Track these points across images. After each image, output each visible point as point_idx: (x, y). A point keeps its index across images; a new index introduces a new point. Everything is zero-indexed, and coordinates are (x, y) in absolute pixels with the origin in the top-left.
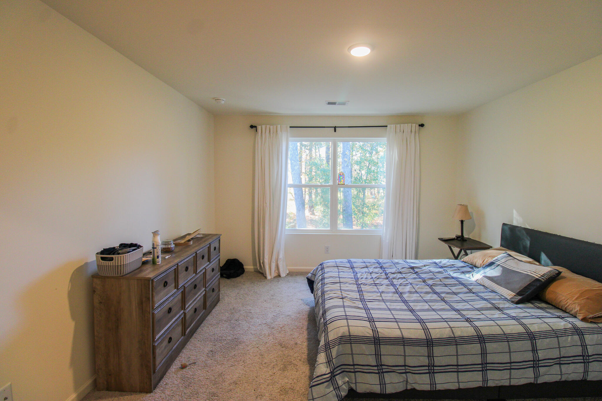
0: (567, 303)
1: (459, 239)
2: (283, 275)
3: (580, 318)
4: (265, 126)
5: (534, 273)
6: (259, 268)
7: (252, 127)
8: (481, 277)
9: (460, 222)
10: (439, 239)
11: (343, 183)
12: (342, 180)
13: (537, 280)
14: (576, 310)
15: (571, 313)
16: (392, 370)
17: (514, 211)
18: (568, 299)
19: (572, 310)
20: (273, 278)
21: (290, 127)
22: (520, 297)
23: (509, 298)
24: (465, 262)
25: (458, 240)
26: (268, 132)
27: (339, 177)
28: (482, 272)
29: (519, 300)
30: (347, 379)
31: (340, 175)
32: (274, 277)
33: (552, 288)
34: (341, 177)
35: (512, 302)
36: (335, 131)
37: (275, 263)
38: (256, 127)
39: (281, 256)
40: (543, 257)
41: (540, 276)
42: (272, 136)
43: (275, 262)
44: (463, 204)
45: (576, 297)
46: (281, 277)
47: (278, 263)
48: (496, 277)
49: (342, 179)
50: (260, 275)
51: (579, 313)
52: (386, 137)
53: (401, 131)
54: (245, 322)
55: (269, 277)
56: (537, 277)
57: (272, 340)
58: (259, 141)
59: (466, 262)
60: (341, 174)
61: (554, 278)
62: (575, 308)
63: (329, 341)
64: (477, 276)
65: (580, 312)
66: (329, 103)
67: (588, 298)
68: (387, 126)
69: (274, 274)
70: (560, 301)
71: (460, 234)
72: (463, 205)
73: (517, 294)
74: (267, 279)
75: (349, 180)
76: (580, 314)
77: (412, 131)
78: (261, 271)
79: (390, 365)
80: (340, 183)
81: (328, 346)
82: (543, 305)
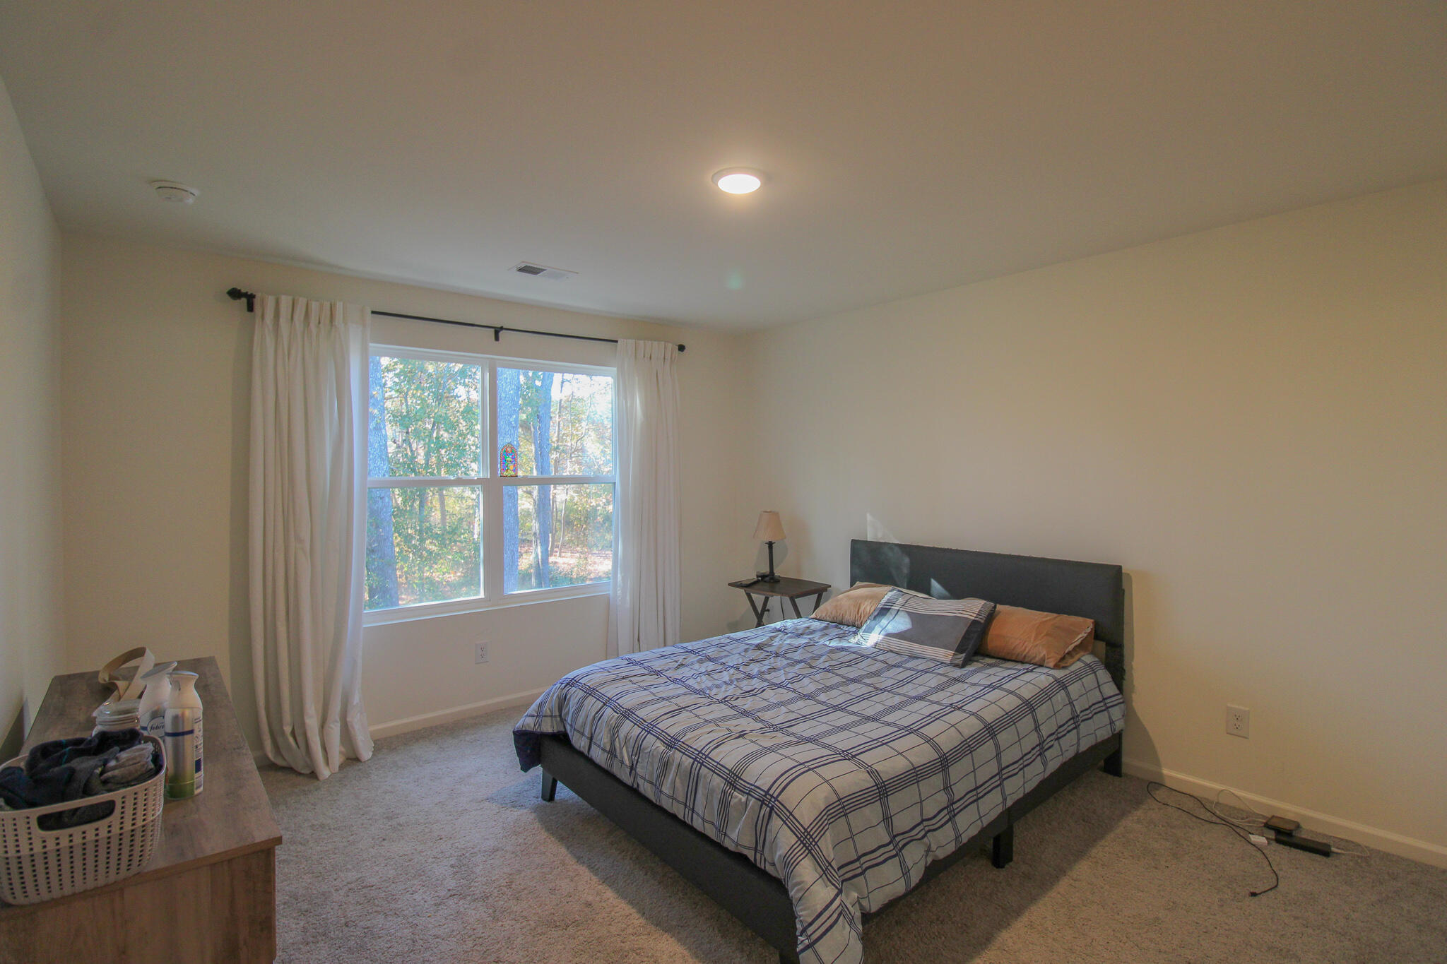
0: (1026, 647)
1: (767, 579)
2: (366, 753)
3: (1051, 665)
4: (290, 298)
5: (964, 612)
6: (271, 756)
7: (235, 294)
8: (881, 637)
9: (767, 545)
10: (730, 585)
11: (513, 473)
12: (511, 467)
13: (974, 622)
14: (1042, 655)
15: (1034, 661)
16: (909, 839)
17: (869, 517)
18: (1025, 642)
19: (1035, 657)
20: (337, 769)
21: (373, 312)
22: (964, 655)
23: (948, 660)
24: (819, 620)
25: (765, 582)
26: (302, 317)
27: (504, 458)
28: (878, 629)
29: (964, 659)
30: (855, 895)
31: (506, 451)
32: (342, 767)
33: (994, 631)
34: (509, 459)
35: (954, 666)
36: (497, 338)
37: (339, 725)
38: (250, 299)
39: (356, 699)
40: (935, 584)
41: (975, 615)
42: (314, 330)
43: (339, 720)
44: (769, 510)
45: (1033, 635)
46: (363, 760)
47: (349, 719)
48: (905, 631)
49: (512, 462)
50: (280, 773)
51: (1048, 658)
52: (615, 367)
53: (646, 356)
54: (381, 917)
55: (325, 772)
56: (973, 618)
57: (518, 926)
58: (270, 340)
59: (822, 618)
60: (509, 449)
61: (991, 617)
62: (1040, 653)
63: (805, 830)
64: (871, 638)
65: (1049, 656)
66: (525, 269)
67: (1047, 635)
68: (616, 341)
69: (337, 758)
70: (1014, 648)
71: (766, 570)
72: (770, 512)
73: (957, 651)
74: (321, 778)
75: (385, 467)
76: (1049, 660)
77: (666, 358)
78: (280, 762)
79: (906, 830)
80: (505, 474)
81: (811, 840)
82: (988, 661)
